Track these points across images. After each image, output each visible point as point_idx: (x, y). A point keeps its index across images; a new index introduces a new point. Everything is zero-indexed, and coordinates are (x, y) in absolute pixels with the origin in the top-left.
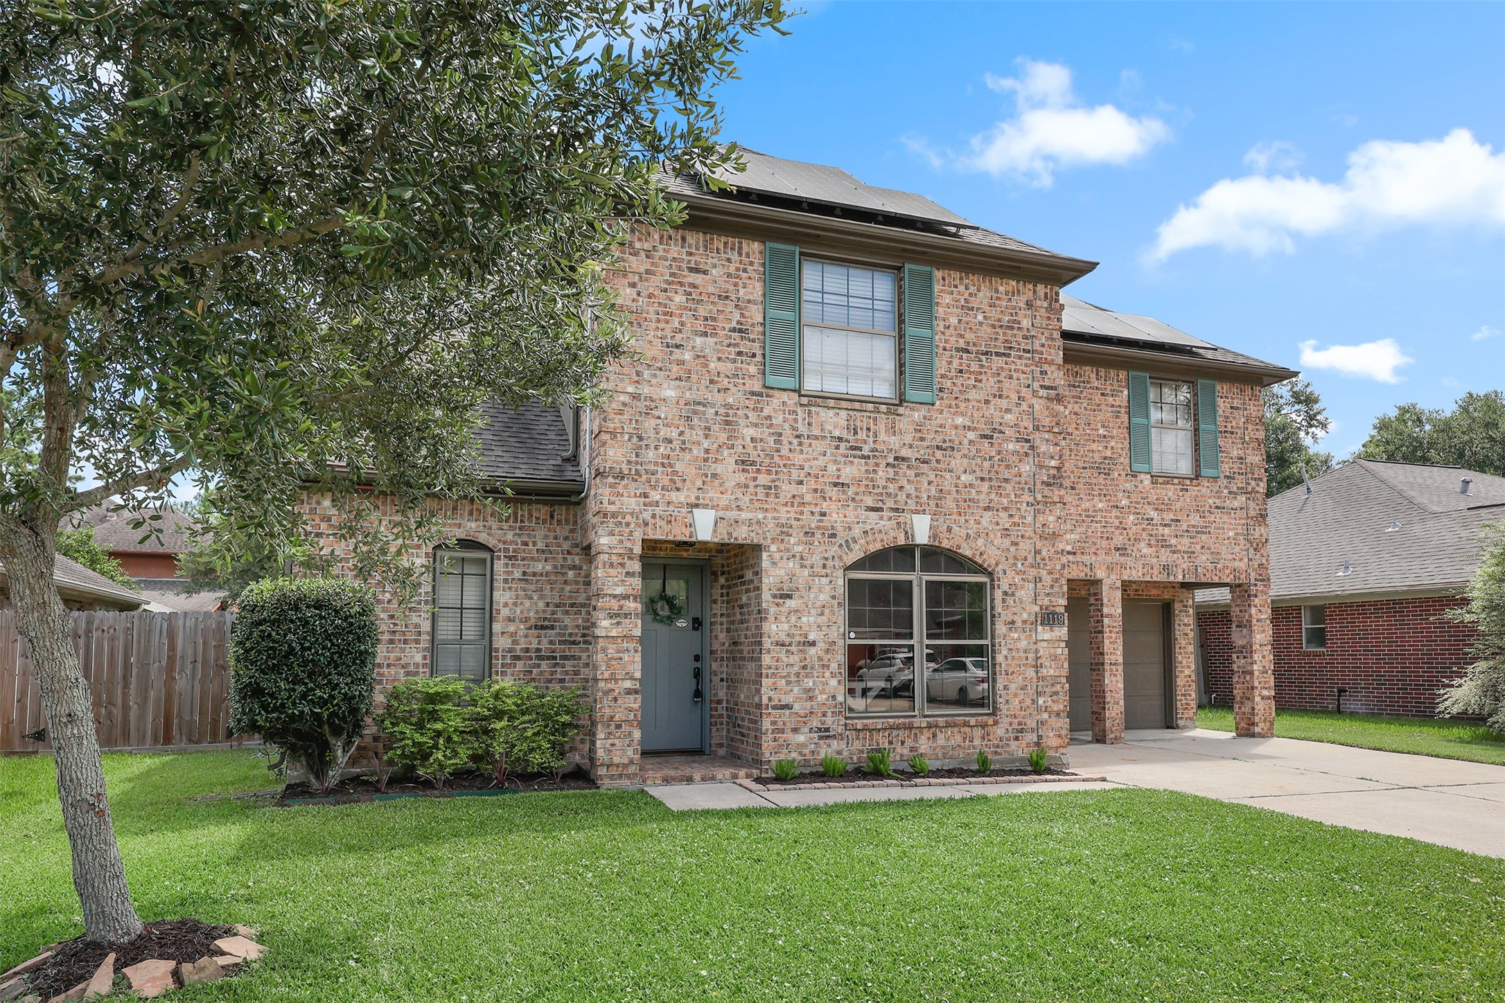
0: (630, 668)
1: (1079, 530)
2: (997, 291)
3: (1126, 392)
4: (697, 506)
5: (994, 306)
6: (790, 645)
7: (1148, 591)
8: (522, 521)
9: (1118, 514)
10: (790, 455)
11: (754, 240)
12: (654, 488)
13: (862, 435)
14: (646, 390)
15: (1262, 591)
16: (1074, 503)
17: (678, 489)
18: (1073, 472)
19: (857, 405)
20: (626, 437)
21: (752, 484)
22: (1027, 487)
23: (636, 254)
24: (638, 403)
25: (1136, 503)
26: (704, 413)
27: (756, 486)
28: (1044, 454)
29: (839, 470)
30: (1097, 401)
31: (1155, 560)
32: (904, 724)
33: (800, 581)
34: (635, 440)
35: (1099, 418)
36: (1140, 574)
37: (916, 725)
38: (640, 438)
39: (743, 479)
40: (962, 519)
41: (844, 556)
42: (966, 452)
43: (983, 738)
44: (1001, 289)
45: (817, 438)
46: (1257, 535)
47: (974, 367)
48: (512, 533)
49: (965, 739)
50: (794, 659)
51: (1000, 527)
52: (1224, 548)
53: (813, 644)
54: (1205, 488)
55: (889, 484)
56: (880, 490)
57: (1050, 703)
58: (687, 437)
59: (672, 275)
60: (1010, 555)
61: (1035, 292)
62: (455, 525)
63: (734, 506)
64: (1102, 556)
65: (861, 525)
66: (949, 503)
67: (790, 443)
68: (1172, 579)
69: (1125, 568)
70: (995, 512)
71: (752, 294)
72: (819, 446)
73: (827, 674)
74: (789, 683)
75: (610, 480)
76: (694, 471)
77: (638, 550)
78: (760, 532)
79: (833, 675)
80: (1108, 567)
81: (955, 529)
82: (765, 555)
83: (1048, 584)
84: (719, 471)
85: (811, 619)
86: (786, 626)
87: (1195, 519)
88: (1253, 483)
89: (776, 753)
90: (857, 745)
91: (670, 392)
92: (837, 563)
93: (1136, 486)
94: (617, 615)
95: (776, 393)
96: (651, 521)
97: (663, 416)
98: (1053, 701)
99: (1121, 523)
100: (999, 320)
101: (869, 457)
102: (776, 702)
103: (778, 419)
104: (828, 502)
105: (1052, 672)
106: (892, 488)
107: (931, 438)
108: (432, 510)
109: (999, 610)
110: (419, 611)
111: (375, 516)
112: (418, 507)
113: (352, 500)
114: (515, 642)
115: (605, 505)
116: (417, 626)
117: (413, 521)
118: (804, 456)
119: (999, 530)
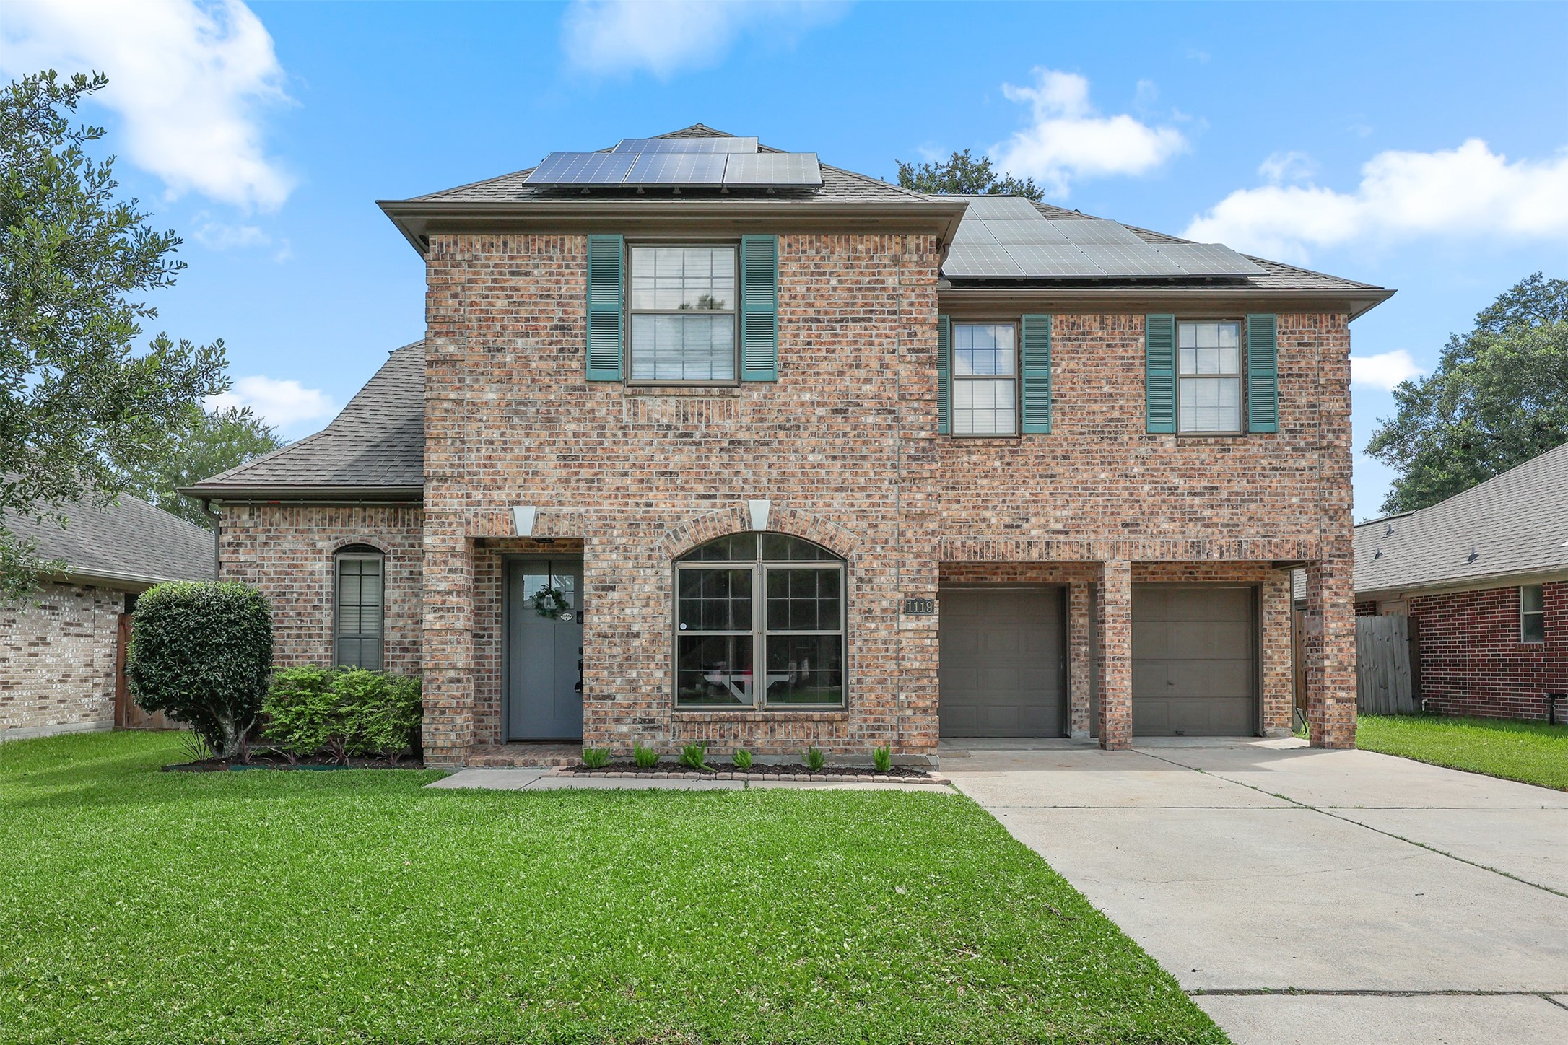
0: (453, 659)
1: (1073, 505)
2: (855, 250)
3: (1142, 340)
4: (518, 503)
5: (852, 268)
6: (613, 636)
7: (1223, 573)
8: (409, 525)
9: (1128, 484)
10: (615, 447)
11: (576, 235)
12: (475, 488)
13: (693, 421)
14: (468, 395)
15: (1341, 570)
16: (1067, 475)
17: (499, 488)
18: (1066, 439)
19: (686, 391)
20: (450, 442)
21: (574, 478)
22: (889, 463)
23: (458, 265)
24: (461, 409)
25: (1153, 470)
26: (525, 412)
27: (578, 481)
28: (912, 424)
29: (666, 459)
30: (1101, 354)
31: (1180, 536)
32: (736, 717)
33: (624, 573)
34: (458, 443)
35: (1103, 373)
36: (1158, 553)
37: (749, 719)
38: (463, 442)
39: (564, 474)
40: (809, 502)
41: (671, 546)
42: (815, 430)
43: (831, 734)
44: (861, 247)
45: (643, 428)
46: (1334, 500)
47: (826, 336)
49: (808, 735)
50: (617, 650)
51: (856, 508)
52: (1284, 519)
53: (637, 635)
54: (1255, 446)
55: (723, 470)
56: (713, 477)
57: (913, 699)
58: (508, 437)
59: (494, 281)
60: (867, 539)
61: (903, 245)
63: (555, 501)
64: (1104, 535)
65: (691, 514)
66: (794, 485)
67: (614, 435)
68: (1203, 557)
69: (1137, 547)
70: (849, 493)
71: (574, 289)
72: (645, 436)
73: (652, 665)
74: (611, 674)
75: (435, 483)
76: (515, 470)
77: (460, 547)
78: (582, 525)
79: (658, 666)
80: (1113, 547)
81: (800, 512)
82: (586, 548)
83: (914, 569)
84: (540, 468)
85: (636, 611)
86: (608, 618)
87: (1240, 485)
88: (1330, 436)
89: (597, 742)
90: (684, 738)
91: (491, 396)
92: (664, 553)
93: (1154, 451)
94: (441, 609)
95: (600, 386)
96: (473, 520)
97: (484, 419)
98: (918, 697)
99: (1131, 495)
100: (858, 282)
101: (700, 443)
102: (597, 693)
103: (602, 412)
104: (655, 492)
105: (917, 665)
106: (726, 473)
107: (773, 418)
108: (331, 519)
109: (853, 598)
110: (321, 608)
111: (284, 526)
112: (319, 516)
113: (265, 513)
114: (403, 636)
115: (429, 507)
116: (320, 622)
117: (315, 529)
118: (629, 447)
119: (854, 512)
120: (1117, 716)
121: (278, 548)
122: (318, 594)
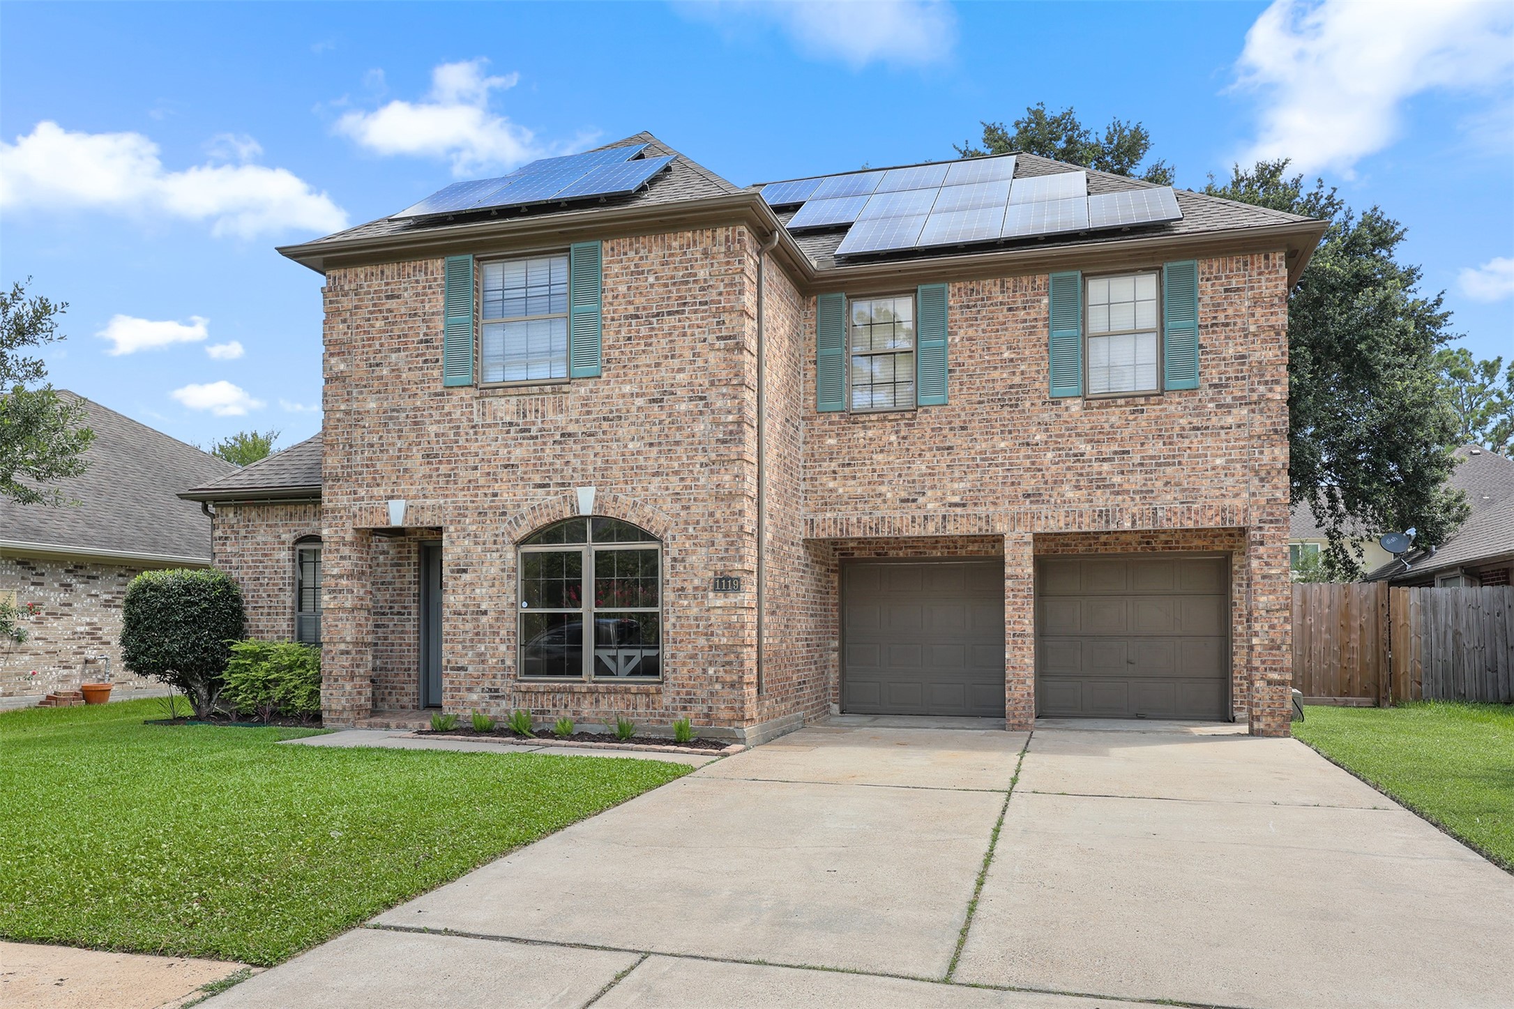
0: (344, 634)
1: (970, 477)
2: (670, 247)
3: (1045, 301)
4: (392, 497)
5: (667, 264)
6: (466, 614)
7: (1186, 542)
9: (1030, 452)
10: (467, 445)
11: (437, 259)
12: (360, 486)
13: (531, 417)
14: (355, 406)
15: (1273, 537)
16: (965, 445)
17: (378, 485)
18: (964, 409)
19: (523, 390)
20: (341, 447)
21: (435, 474)
22: (700, 447)
23: (346, 295)
24: (350, 418)
25: (1057, 436)
26: (398, 418)
27: (438, 476)
28: (720, 409)
29: (509, 453)
30: (1001, 319)
31: (1087, 505)
32: (565, 688)
33: (474, 557)
34: (347, 447)
35: (1003, 339)
36: (1062, 524)
37: (576, 690)
38: (351, 446)
39: (428, 470)
40: (629, 487)
41: (513, 532)
42: (634, 419)
43: (648, 706)
44: (675, 244)
45: (490, 426)
46: (1266, 459)
47: (644, 331)
49: (628, 706)
50: (469, 626)
51: (671, 491)
52: (1206, 482)
53: (485, 613)
54: (1173, 406)
55: (556, 461)
56: (547, 467)
57: (721, 674)
58: (385, 440)
59: (374, 305)
60: (680, 520)
61: (714, 238)
63: (421, 495)
64: (1004, 506)
65: (529, 502)
66: (616, 472)
68: (1113, 527)
69: (1039, 518)
70: (665, 477)
71: (436, 306)
72: (492, 433)
73: (497, 640)
74: (464, 648)
75: (330, 483)
76: (390, 468)
77: (349, 537)
78: (441, 515)
79: (502, 641)
80: (1013, 519)
81: (622, 497)
82: (445, 536)
83: (723, 548)
84: (409, 466)
85: (484, 591)
87: (1156, 448)
88: (1262, 388)
89: (453, 709)
90: (523, 706)
91: (372, 405)
92: (507, 539)
93: (1058, 416)
94: (334, 591)
95: (455, 391)
96: (358, 513)
97: (367, 425)
98: (726, 671)
99: (1033, 463)
100: (673, 277)
101: (537, 437)
102: (454, 665)
103: (457, 414)
104: (500, 483)
105: (724, 641)
106: (559, 464)
107: (599, 410)
108: (291, 515)
109: (668, 577)
110: (285, 590)
111: (258, 522)
112: (282, 513)
113: (245, 512)
115: (326, 504)
116: (284, 602)
117: (280, 523)
118: (479, 444)
119: (669, 495)
120: (1017, 695)
121: (254, 540)
122: (283, 578)
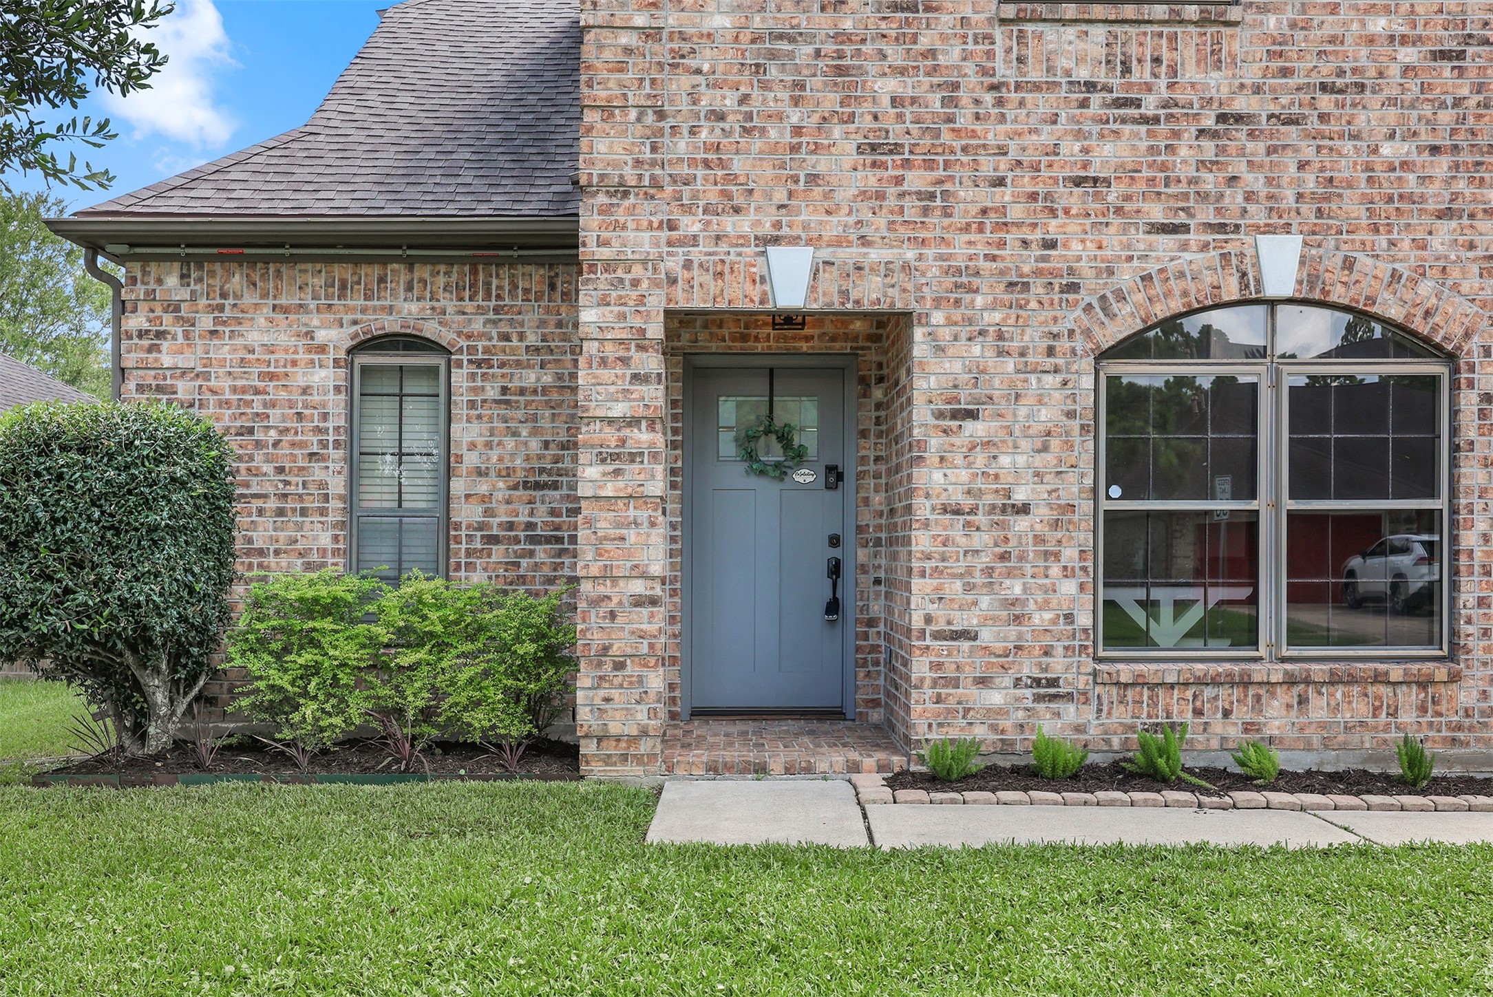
0: (642, 557)
4: (776, 240)
6: (973, 512)
8: (498, 297)
10: (978, 127)
12: (688, 210)
13: (1142, 73)
14: (671, 19)
17: (737, 210)
20: (633, 114)
21: (892, 191)
24: (656, 47)
26: (791, 55)
27: (902, 195)
29: (1086, 151)
32: (1230, 674)
33: (997, 383)
34: (650, 118)
38: (661, 115)
39: (872, 181)
40: (1382, 241)
41: (1096, 329)
42: (1395, 92)
43: (1423, 710)
45: (1037, 87)
48: (481, 319)
50: (981, 540)
51: (1479, 252)
53: (1024, 509)
55: (1204, 174)
56: (1183, 188)
58: (755, 105)
62: (383, 308)
63: (853, 237)
65: (1136, 263)
66: (1351, 207)
67: (977, 102)
70: (1465, 221)
72: (1041, 104)
73: (1055, 570)
74: (969, 587)
75: (602, 199)
76: (770, 172)
77: (656, 330)
78: (910, 286)
79: (1067, 572)
81: (1364, 261)
82: (919, 333)
84: (822, 168)
85: (1021, 460)
86: (964, 475)
89: (940, 725)
90: (1120, 715)
92: (1079, 343)
94: (616, 457)
96: (681, 274)
97: (706, 68)
101: (1156, 120)
102: (941, 626)
103: (951, 56)
104: (1062, 218)
106: (1210, 181)
107: (1308, 69)
109: (1472, 434)
114: (489, 512)
115: (590, 250)
118: (1008, 127)
119: (1475, 260)
